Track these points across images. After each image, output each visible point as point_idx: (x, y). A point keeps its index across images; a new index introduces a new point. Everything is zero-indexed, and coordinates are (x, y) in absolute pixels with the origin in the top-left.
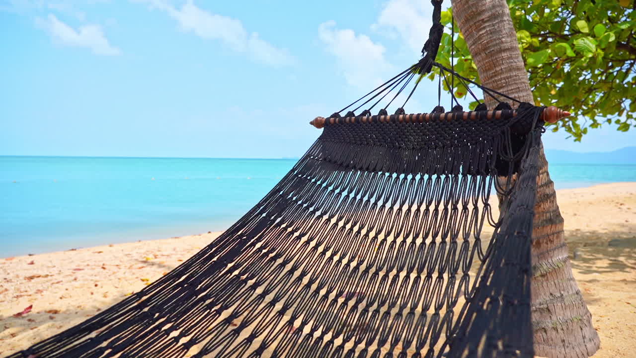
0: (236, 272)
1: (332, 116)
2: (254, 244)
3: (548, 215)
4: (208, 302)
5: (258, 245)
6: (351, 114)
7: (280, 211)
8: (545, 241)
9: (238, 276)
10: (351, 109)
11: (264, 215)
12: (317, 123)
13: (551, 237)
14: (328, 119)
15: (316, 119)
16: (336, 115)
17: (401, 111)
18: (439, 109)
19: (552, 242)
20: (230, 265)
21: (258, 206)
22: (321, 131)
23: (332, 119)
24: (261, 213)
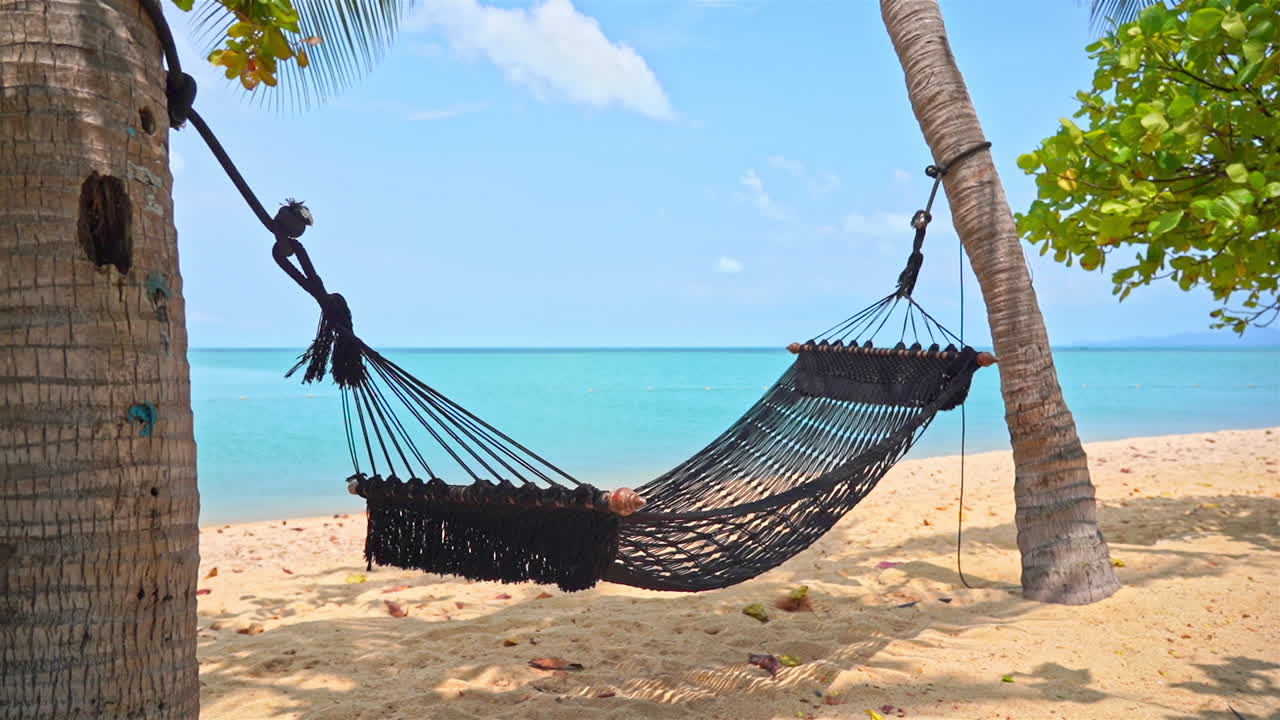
0: (707, 480)
1: (807, 343)
2: (721, 461)
3: (1057, 450)
4: (688, 496)
5: (725, 462)
6: (824, 342)
7: (743, 437)
8: (1053, 478)
9: (708, 483)
10: (824, 337)
11: (733, 439)
12: (792, 349)
13: (1061, 475)
14: (802, 346)
15: (792, 346)
16: (811, 342)
17: (869, 344)
18: (901, 345)
19: (1062, 479)
20: (703, 475)
21: (728, 432)
22: (795, 357)
23: (806, 347)
24: (730, 438)
